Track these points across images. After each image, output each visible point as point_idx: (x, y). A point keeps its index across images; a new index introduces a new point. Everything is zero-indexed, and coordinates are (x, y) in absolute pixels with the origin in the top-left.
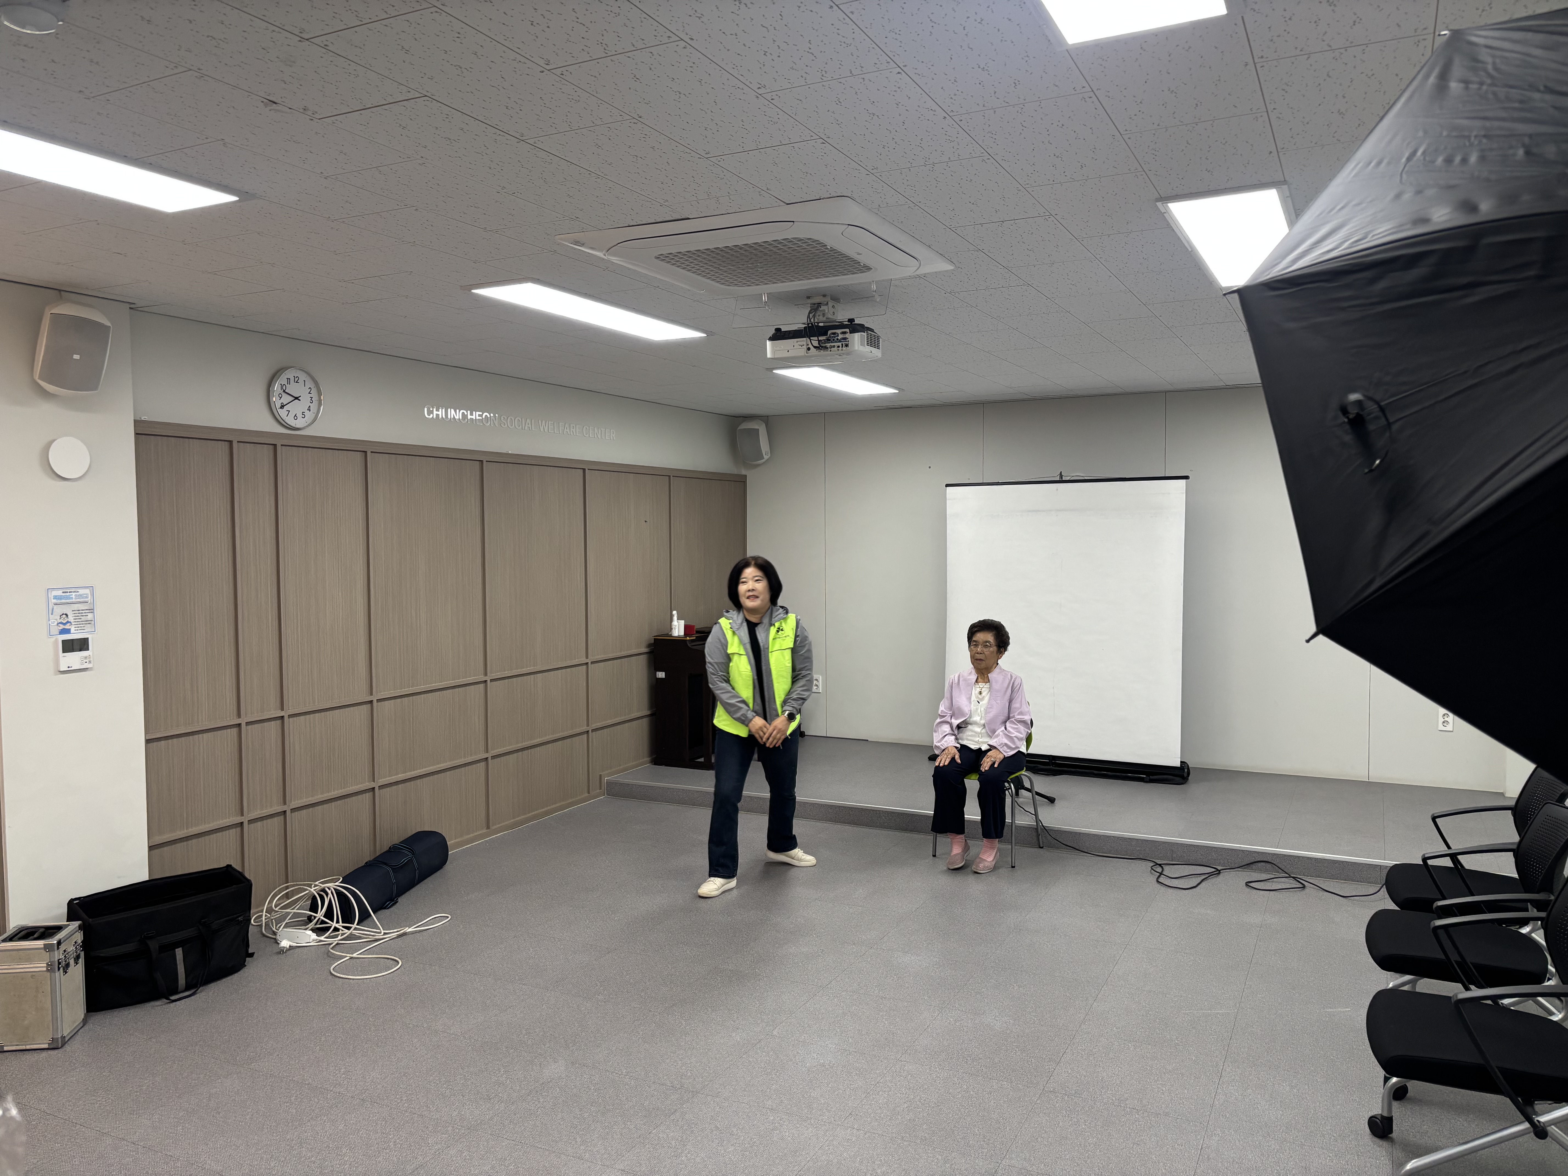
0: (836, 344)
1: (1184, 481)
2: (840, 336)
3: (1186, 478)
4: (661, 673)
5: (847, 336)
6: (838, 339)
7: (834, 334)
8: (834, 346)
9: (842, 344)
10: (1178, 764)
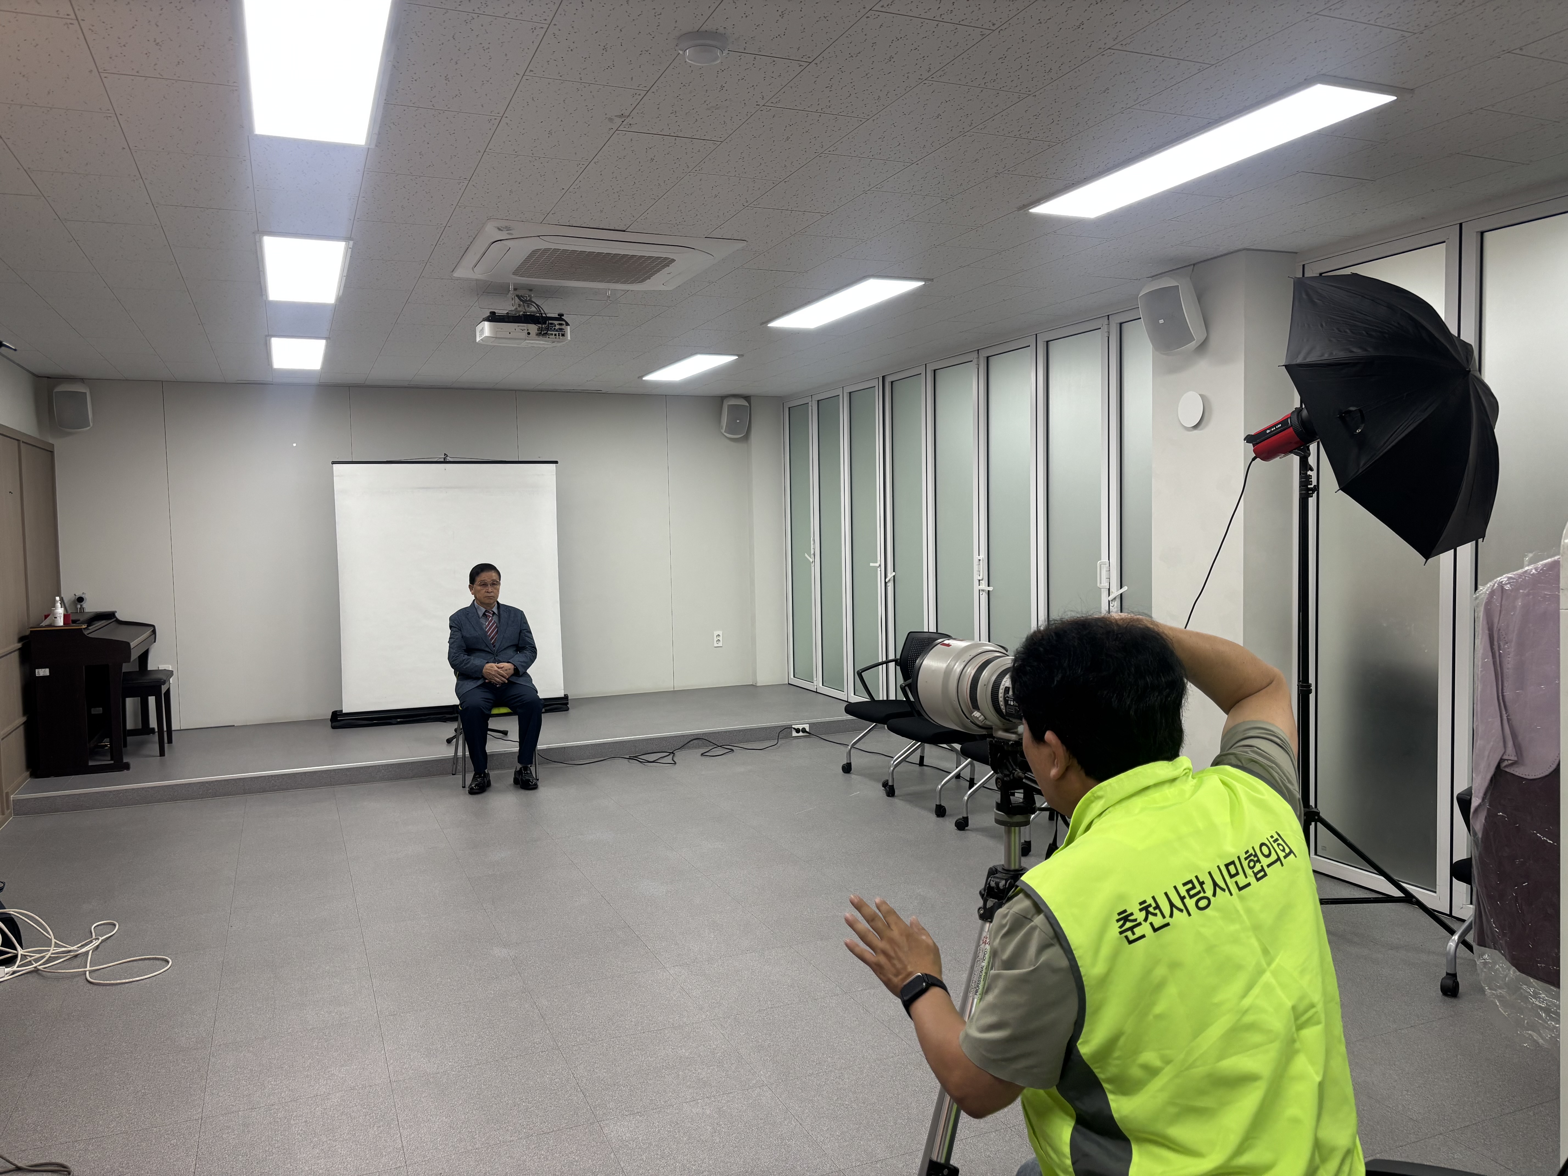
0: (554, 333)
1: (554, 465)
2: (557, 327)
3: (556, 462)
4: (43, 670)
5: (563, 327)
6: (555, 329)
7: (552, 324)
8: (552, 334)
9: (559, 334)
10: (563, 696)
